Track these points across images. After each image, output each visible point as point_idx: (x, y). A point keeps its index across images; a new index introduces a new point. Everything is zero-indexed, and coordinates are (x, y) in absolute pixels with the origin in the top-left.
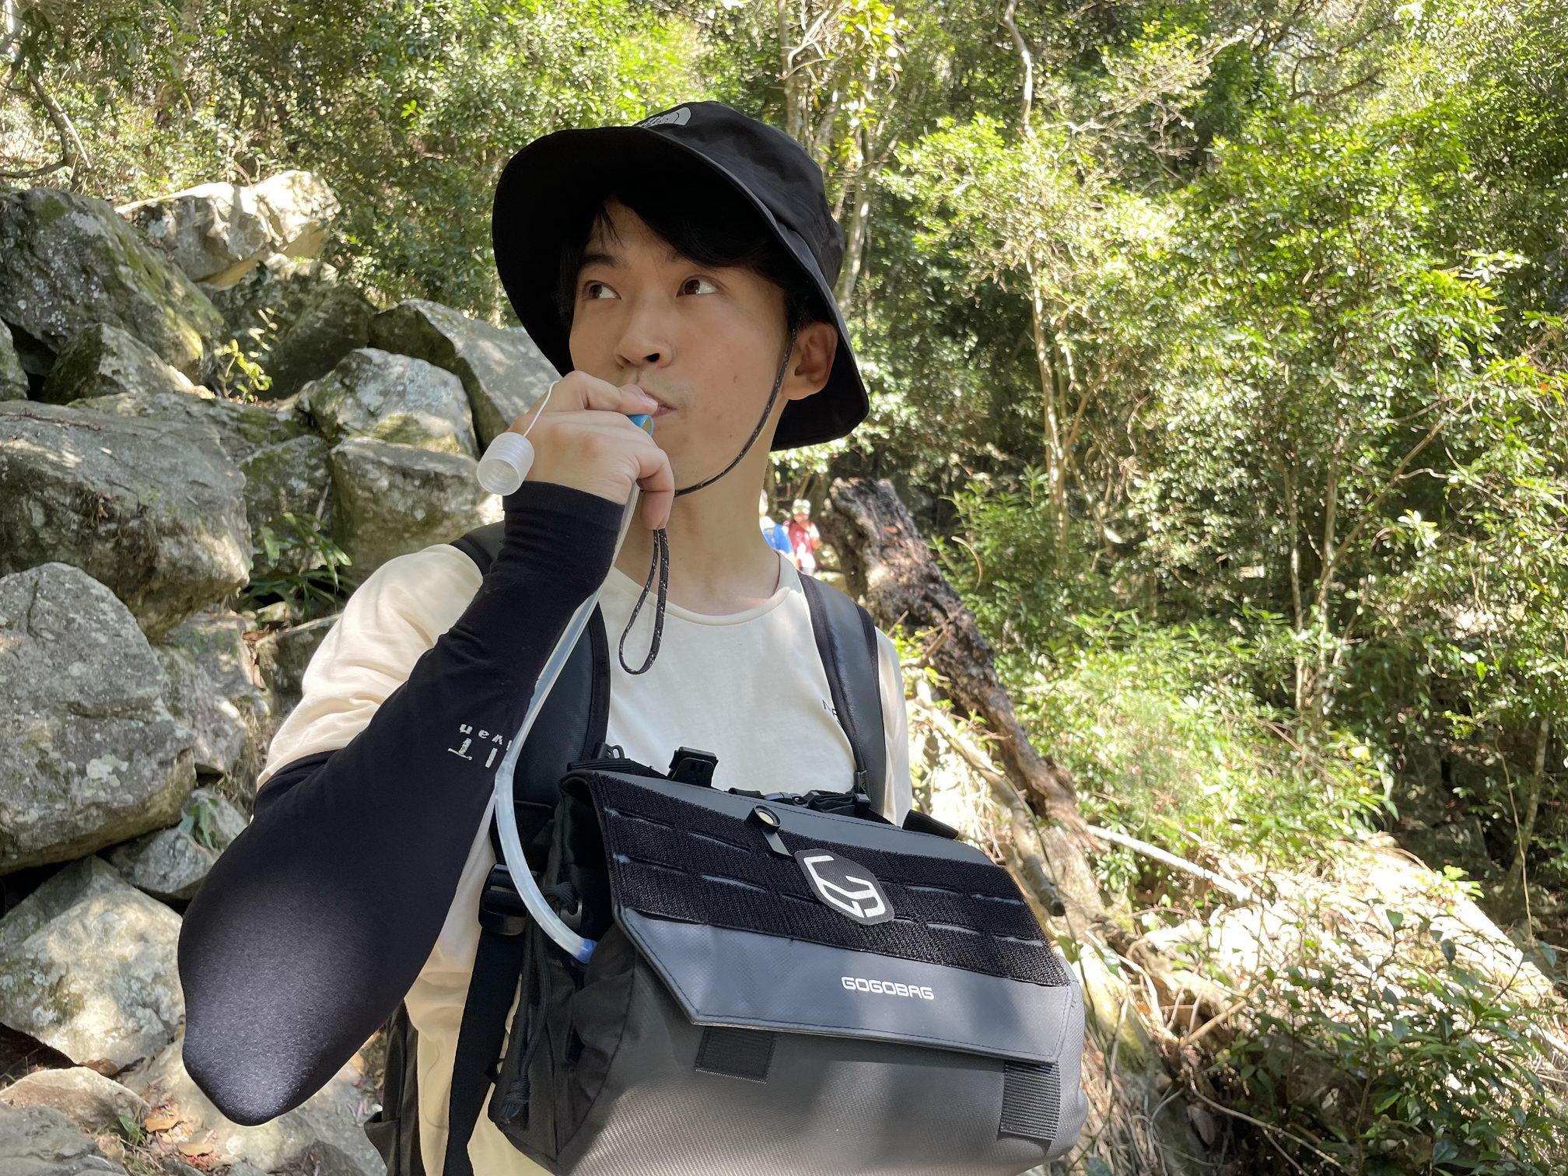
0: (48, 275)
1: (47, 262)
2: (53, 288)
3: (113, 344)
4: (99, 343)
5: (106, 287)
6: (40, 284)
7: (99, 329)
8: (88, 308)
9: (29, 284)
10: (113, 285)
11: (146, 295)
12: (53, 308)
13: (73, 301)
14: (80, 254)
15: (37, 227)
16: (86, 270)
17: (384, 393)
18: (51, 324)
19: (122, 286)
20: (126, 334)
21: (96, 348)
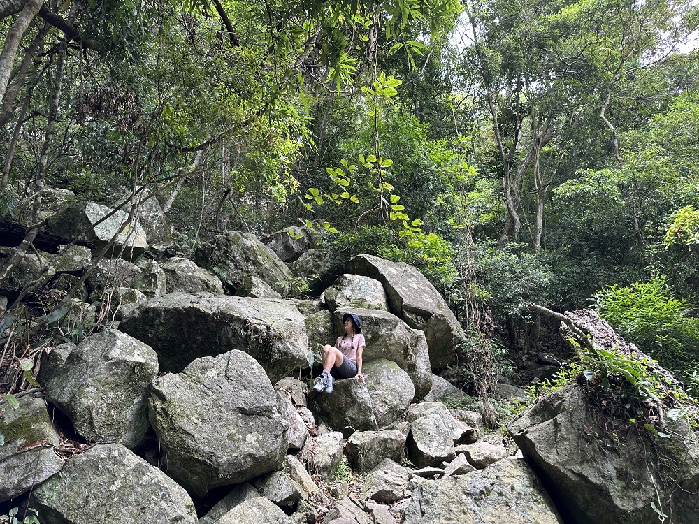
0: (234, 261)
1: (234, 257)
2: (236, 266)
3: (256, 283)
4: (251, 283)
5: (254, 264)
6: (232, 265)
7: (251, 278)
8: (247, 272)
9: (228, 265)
10: (256, 263)
11: (267, 266)
12: (236, 273)
13: (242, 271)
14: (245, 253)
15: (231, 245)
16: (247, 259)
17: (353, 290)
18: (235, 279)
19: (259, 263)
20: (260, 280)
21: (251, 284)
